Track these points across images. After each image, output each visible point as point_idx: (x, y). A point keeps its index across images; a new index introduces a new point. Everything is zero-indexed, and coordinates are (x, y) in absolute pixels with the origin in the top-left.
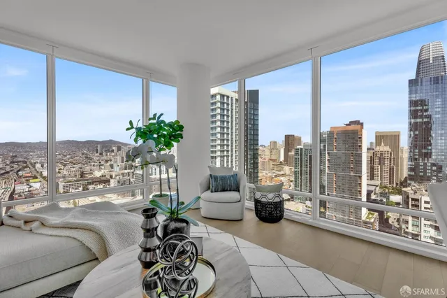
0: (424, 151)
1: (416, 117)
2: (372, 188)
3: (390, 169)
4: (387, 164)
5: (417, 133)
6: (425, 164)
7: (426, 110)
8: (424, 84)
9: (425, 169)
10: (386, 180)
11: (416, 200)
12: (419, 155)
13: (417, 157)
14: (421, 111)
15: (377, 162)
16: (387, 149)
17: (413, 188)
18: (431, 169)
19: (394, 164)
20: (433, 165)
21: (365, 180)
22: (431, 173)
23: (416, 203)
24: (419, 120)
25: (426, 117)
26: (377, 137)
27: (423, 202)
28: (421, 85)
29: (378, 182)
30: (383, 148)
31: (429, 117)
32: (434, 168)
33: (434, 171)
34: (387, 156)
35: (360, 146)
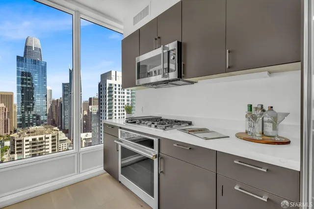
0: (28, 106)
1: (22, 84)
3: (5, 121)
5: (23, 94)
6: (29, 115)
7: (29, 80)
8: (27, 62)
9: (29, 119)
11: (20, 141)
12: (25, 110)
13: (23, 111)
14: (26, 79)
16: (2, 105)
17: (19, 132)
18: (33, 118)
19: (8, 117)
20: (34, 115)
22: (33, 121)
23: (20, 143)
24: (24, 86)
25: (29, 84)
27: (24, 141)
28: (26, 62)
32: (35, 117)
33: (35, 119)
34: (2, 112)
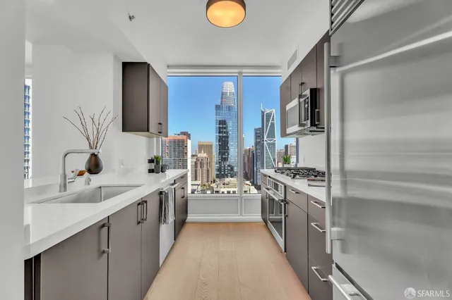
0: (224, 156)
1: (219, 133)
2: (195, 187)
3: (207, 171)
4: (205, 167)
5: (220, 143)
6: (225, 166)
7: (225, 128)
9: (225, 169)
10: (205, 179)
12: (222, 160)
13: (220, 161)
14: (222, 128)
15: (199, 165)
16: (205, 155)
19: (209, 167)
20: (229, 166)
21: (190, 182)
22: (228, 172)
24: (221, 135)
25: (225, 133)
26: (199, 145)
28: (222, 109)
29: (199, 182)
30: (203, 155)
31: (227, 133)
32: (229, 168)
33: (229, 170)
34: (205, 161)
35: (186, 153)
